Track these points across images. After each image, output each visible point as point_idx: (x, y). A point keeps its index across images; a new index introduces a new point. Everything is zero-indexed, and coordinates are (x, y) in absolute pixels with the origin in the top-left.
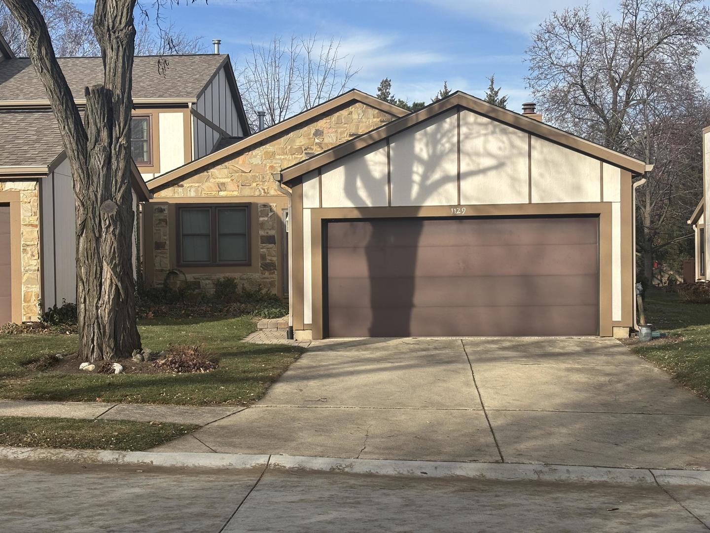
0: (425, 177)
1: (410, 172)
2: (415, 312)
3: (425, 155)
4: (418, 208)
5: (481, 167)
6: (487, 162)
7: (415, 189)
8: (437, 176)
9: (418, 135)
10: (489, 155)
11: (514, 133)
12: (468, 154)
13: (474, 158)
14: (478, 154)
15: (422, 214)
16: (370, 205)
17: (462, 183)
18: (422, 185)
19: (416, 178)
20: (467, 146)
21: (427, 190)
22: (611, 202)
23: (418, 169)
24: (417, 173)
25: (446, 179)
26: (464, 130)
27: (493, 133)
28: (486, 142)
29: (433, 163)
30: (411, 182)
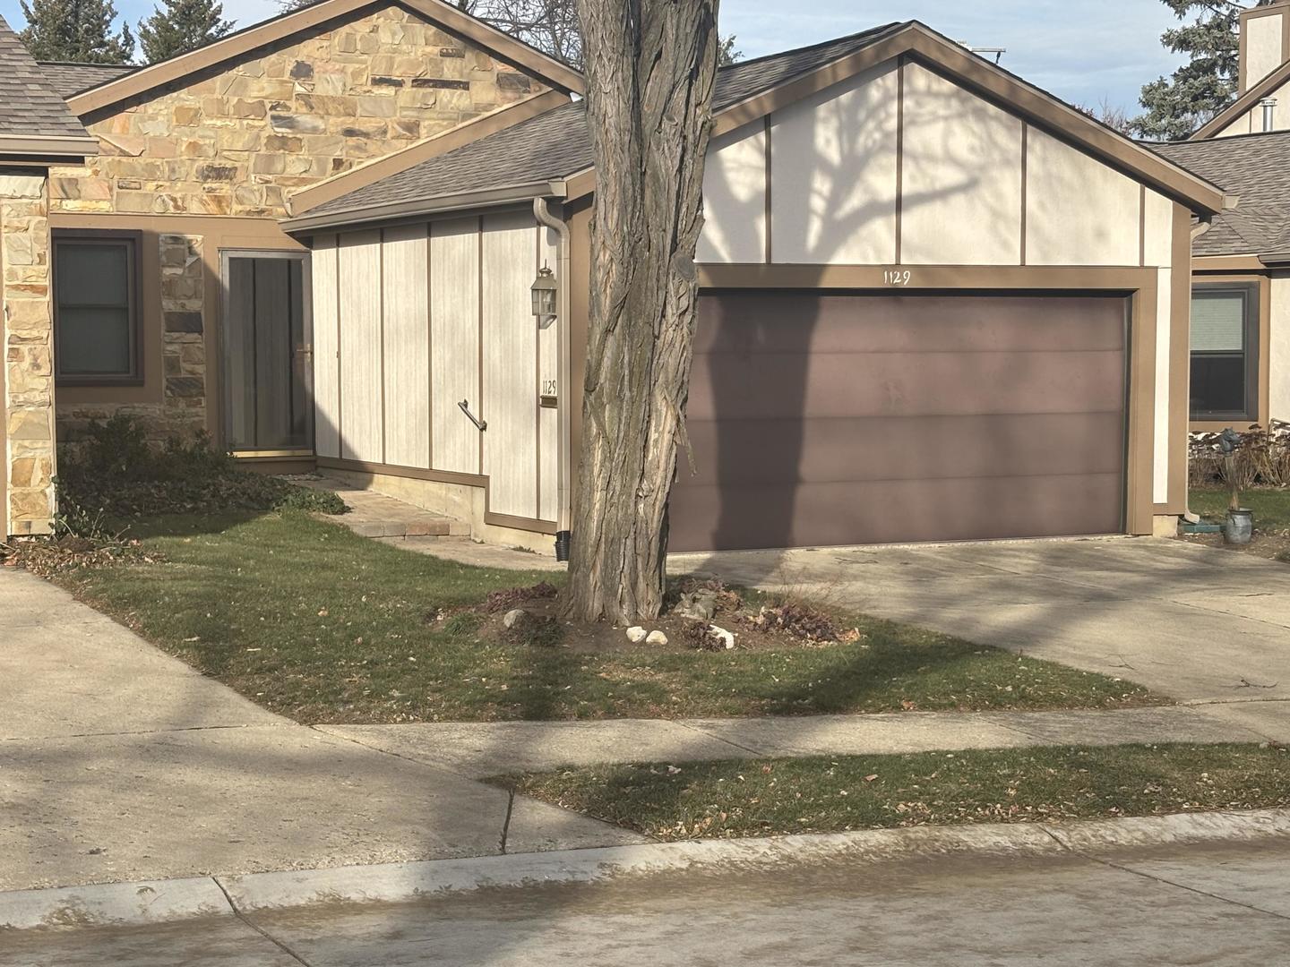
0: (834, 202)
1: (807, 190)
2: (804, 494)
3: (833, 154)
4: (819, 269)
5: (938, 186)
6: (948, 176)
7: (815, 227)
8: (855, 201)
9: (823, 110)
10: (951, 159)
11: (996, 118)
12: (915, 158)
13: (924, 164)
14: (931, 158)
15: (828, 282)
16: (728, 260)
17: (905, 218)
18: (828, 219)
19: (818, 204)
20: (912, 139)
21: (839, 230)
22: (1157, 268)
23: (822, 185)
24: (820, 194)
25: (873, 209)
26: (908, 103)
27: (961, 116)
28: (948, 134)
29: (849, 173)
30: (807, 212)
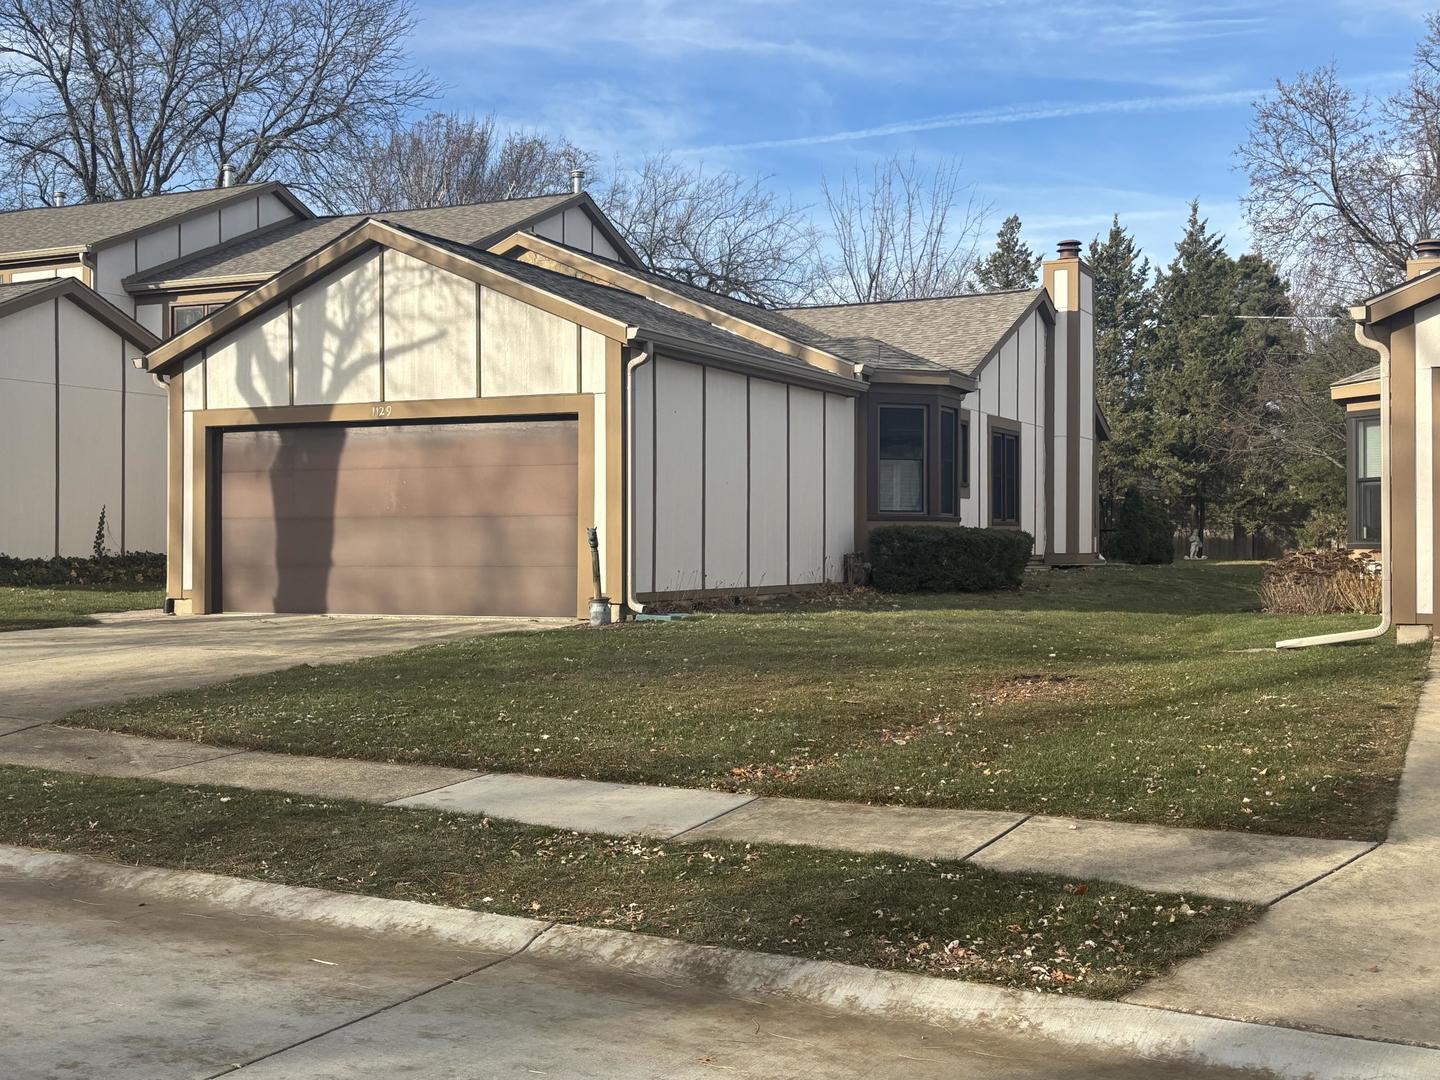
0: (340, 357)
1: (320, 350)
2: (334, 576)
3: (339, 322)
4: (329, 408)
5: (416, 339)
6: (423, 330)
7: (327, 376)
8: (355, 355)
9: (332, 289)
10: (429, 319)
11: (458, 283)
12: (395, 317)
13: (406, 323)
14: (411, 318)
15: (336, 417)
16: (268, 403)
17: (388, 365)
18: (336, 370)
19: (328, 359)
20: (395, 305)
21: (343, 378)
22: (592, 394)
23: (331, 343)
24: (330, 351)
25: (366, 361)
26: (389, 280)
27: (430, 283)
28: (422, 297)
29: (349, 337)
30: (321, 365)
